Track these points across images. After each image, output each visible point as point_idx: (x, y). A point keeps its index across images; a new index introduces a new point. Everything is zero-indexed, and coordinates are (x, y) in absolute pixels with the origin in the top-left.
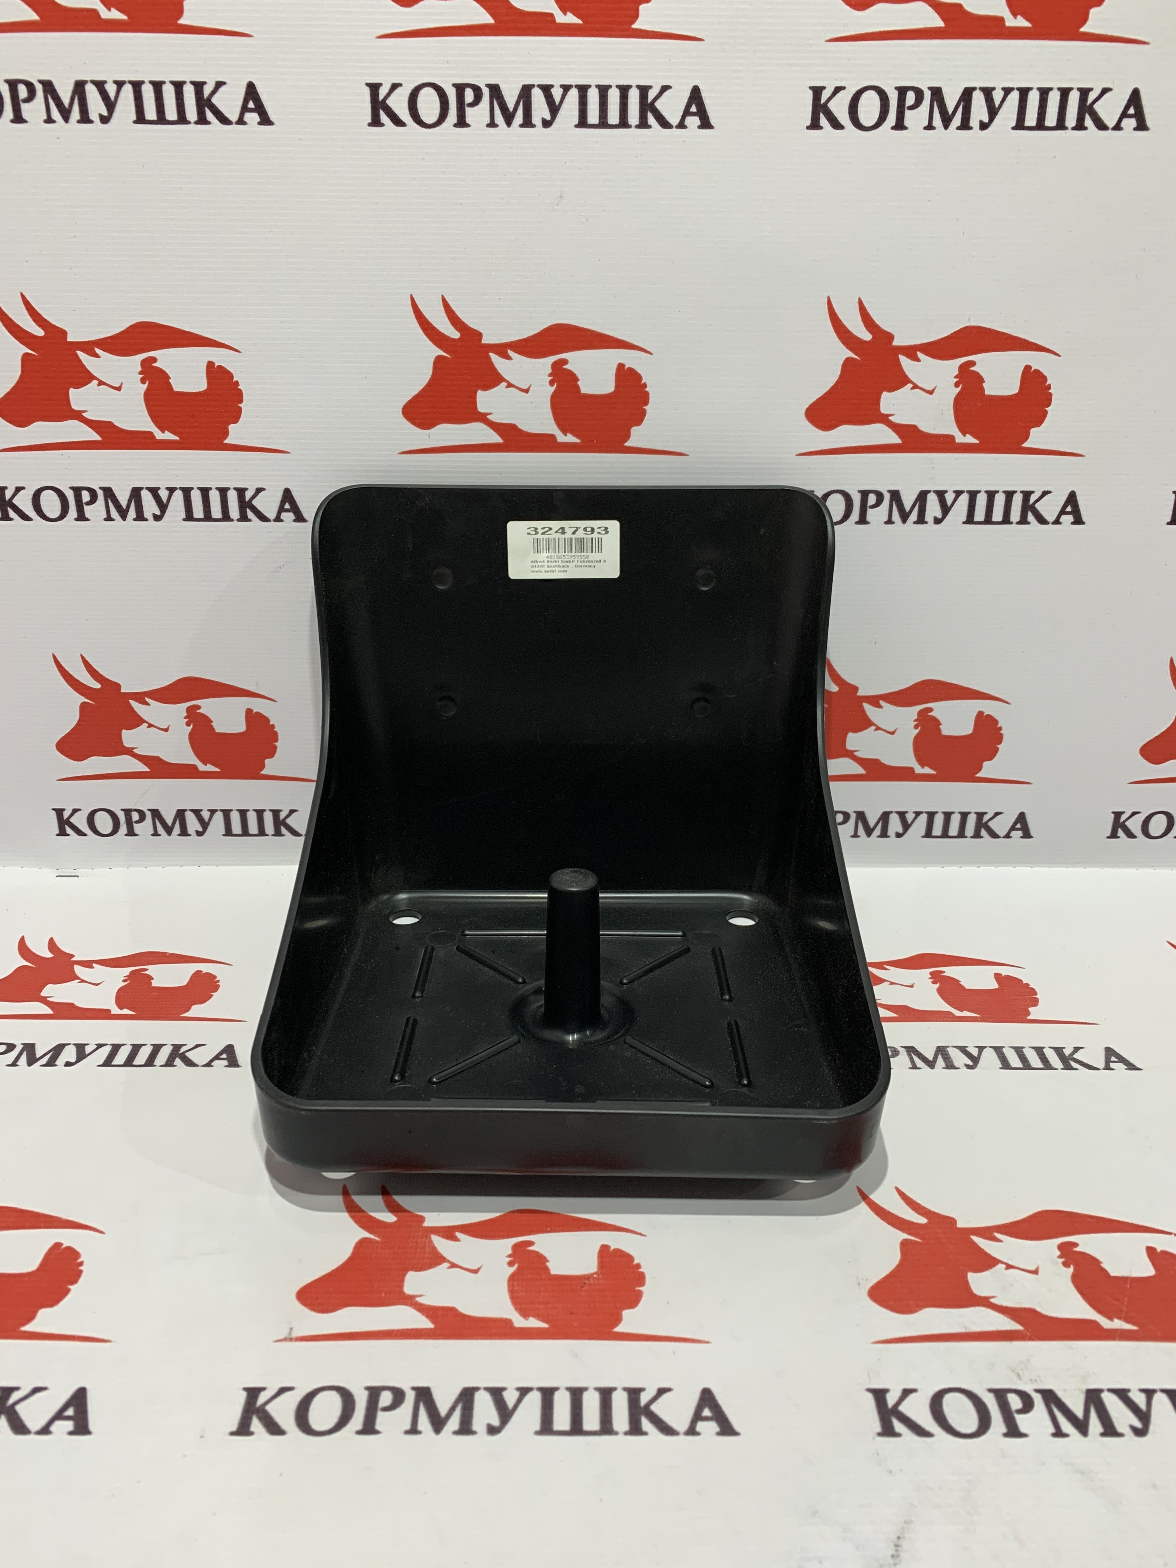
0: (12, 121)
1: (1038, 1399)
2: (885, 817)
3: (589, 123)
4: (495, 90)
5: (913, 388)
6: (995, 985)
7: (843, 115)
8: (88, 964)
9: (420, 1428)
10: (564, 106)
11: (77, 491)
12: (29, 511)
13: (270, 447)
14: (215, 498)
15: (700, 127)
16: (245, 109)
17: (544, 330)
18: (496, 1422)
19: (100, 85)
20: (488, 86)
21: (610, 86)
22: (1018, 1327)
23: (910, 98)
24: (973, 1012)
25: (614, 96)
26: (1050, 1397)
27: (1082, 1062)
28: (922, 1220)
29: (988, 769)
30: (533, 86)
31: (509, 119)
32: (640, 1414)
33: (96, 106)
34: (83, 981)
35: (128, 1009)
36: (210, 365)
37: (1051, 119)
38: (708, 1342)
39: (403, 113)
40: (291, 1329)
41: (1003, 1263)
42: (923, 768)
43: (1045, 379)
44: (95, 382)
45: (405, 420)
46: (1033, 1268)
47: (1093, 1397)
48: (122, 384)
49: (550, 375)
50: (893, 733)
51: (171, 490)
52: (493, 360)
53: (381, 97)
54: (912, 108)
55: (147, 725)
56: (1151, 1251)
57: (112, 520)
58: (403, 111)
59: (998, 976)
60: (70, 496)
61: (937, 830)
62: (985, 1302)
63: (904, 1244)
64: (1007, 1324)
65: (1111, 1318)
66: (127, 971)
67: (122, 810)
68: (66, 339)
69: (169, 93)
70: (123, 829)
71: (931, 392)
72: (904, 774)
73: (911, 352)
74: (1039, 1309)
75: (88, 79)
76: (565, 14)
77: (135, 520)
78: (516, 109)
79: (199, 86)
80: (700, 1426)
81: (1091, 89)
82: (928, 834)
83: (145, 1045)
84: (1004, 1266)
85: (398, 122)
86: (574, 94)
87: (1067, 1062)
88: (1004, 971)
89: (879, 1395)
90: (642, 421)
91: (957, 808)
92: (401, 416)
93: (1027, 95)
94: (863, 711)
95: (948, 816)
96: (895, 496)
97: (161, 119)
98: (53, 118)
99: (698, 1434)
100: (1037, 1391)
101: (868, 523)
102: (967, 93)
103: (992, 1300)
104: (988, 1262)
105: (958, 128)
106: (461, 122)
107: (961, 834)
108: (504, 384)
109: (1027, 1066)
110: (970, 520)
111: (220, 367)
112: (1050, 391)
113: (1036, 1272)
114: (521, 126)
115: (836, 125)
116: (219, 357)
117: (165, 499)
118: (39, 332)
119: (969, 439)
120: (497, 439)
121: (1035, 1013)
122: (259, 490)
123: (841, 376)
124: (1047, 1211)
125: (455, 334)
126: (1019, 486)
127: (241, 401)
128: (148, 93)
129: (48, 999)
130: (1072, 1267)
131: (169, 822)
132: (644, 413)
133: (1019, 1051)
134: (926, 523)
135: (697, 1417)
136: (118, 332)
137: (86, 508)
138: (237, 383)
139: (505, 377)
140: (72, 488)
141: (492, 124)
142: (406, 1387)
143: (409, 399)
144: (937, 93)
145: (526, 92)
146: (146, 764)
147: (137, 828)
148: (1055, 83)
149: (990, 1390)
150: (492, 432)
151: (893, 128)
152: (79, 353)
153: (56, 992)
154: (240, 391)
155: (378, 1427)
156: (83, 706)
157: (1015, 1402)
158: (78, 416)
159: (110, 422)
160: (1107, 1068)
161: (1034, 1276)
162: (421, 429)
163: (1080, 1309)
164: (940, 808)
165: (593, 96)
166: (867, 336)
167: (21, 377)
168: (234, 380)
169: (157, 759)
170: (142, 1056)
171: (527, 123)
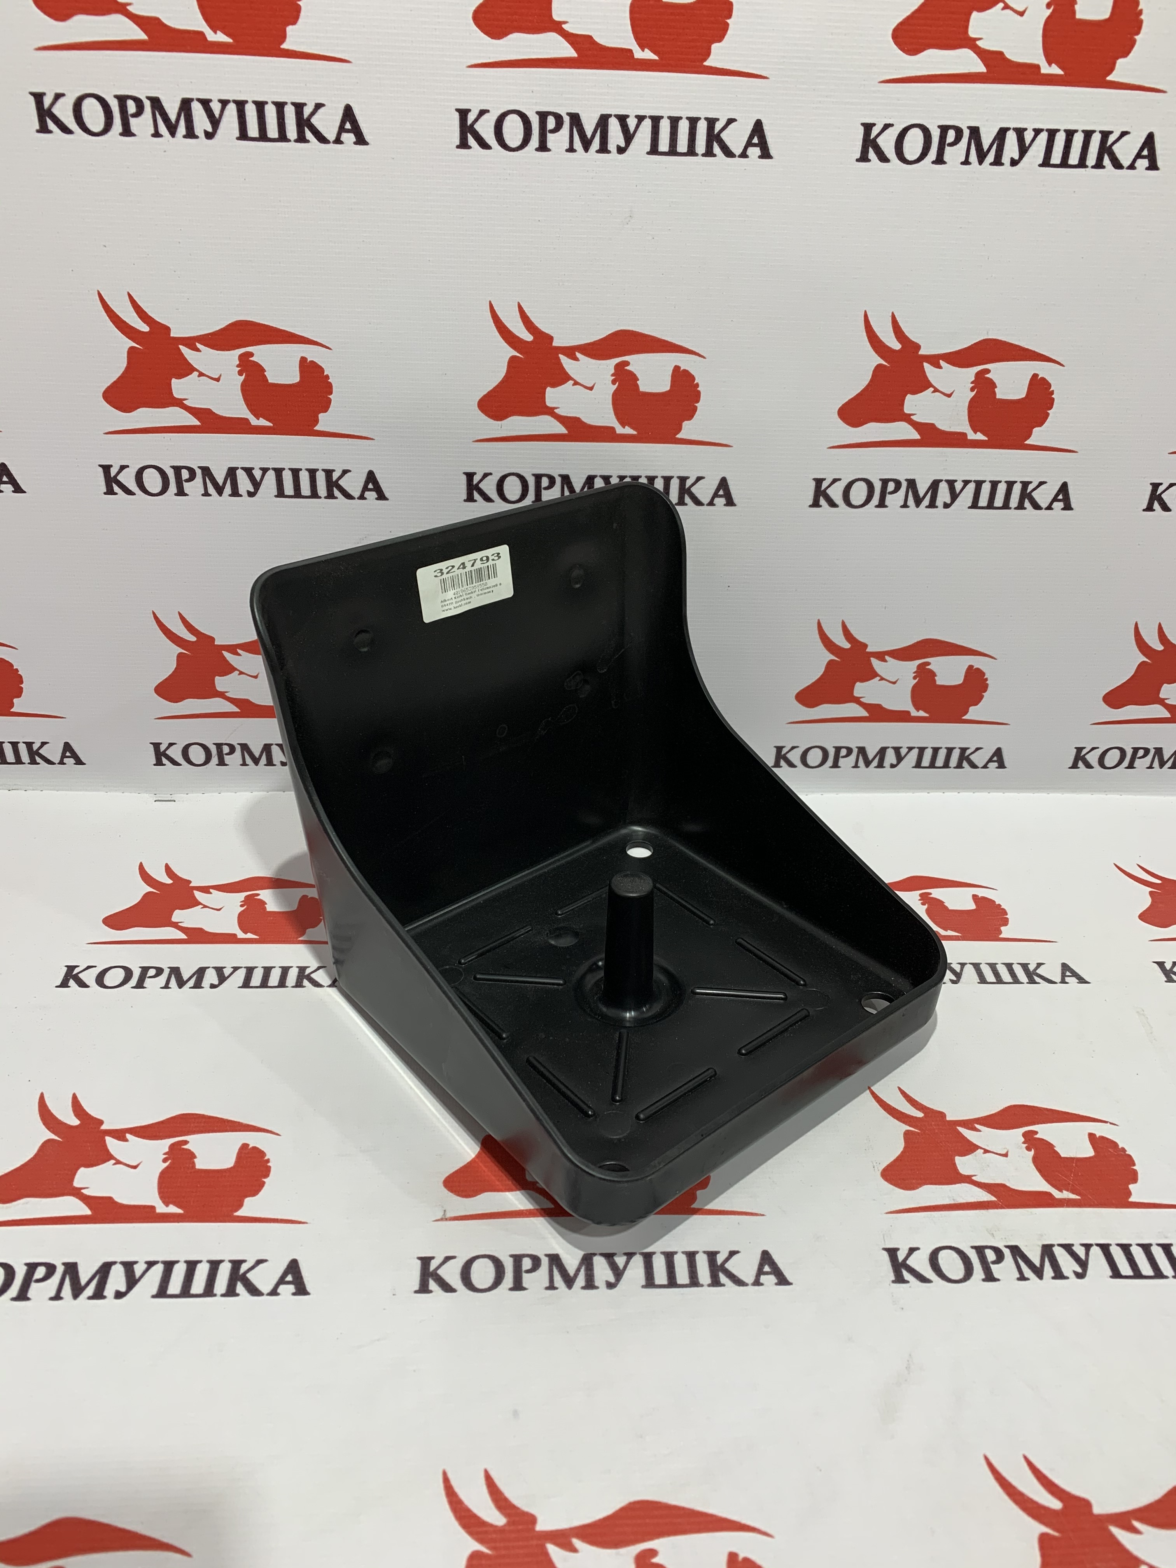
0: (121, 134)
1: (1007, 1252)
2: (882, 752)
3: (659, 150)
4: (575, 119)
5: (934, 392)
6: (972, 906)
7: (889, 150)
8: (206, 890)
9: (556, 1285)
10: (638, 135)
11: (177, 470)
12: (133, 486)
13: (356, 434)
14: (304, 477)
15: (760, 157)
16: (342, 129)
17: (609, 335)
18: (612, 1279)
19: (205, 103)
20: (568, 114)
21: (681, 118)
22: (994, 1199)
23: (951, 136)
24: (955, 931)
25: (684, 128)
26: (1016, 1251)
27: (1043, 976)
28: (920, 1115)
29: (973, 713)
30: (610, 116)
31: (587, 144)
32: (718, 1271)
33: (201, 123)
34: (205, 907)
35: (251, 933)
36: (303, 360)
37: (1074, 159)
38: (763, 1215)
39: (490, 138)
40: (445, 1211)
41: (981, 1148)
42: (918, 711)
43: (1049, 385)
44: (196, 374)
45: (480, 413)
46: (1004, 1152)
47: (1047, 1251)
48: (221, 375)
49: (612, 375)
50: (894, 683)
51: (265, 470)
52: (562, 361)
53: (469, 122)
54: (951, 145)
55: (238, 672)
56: (1091, 1136)
57: (210, 495)
58: (489, 136)
59: (975, 897)
60: (171, 474)
61: (926, 761)
62: (968, 1179)
63: (907, 1134)
64: (984, 1196)
65: (1061, 1191)
66: (242, 896)
67: (214, 744)
68: (170, 335)
69: (271, 112)
70: (215, 760)
71: (949, 396)
72: (902, 717)
73: (935, 360)
74: (1008, 1185)
75: (195, 97)
76: (643, 51)
77: (230, 495)
78: (593, 136)
79: (299, 107)
80: (763, 1279)
81: (1111, 132)
82: (918, 765)
83: (275, 967)
84: (983, 1151)
85: (484, 145)
86: (647, 124)
87: (1032, 976)
88: (981, 893)
89: (892, 1253)
90: (693, 417)
91: (944, 744)
92: (477, 408)
93: (1054, 136)
94: (871, 664)
95: (936, 750)
96: (912, 484)
97: (263, 137)
98: (160, 132)
99: (762, 1284)
100: (1007, 1247)
101: (886, 507)
102: (1002, 134)
103: (974, 1178)
104: (970, 1148)
105: (991, 164)
106: (543, 147)
107: (946, 765)
108: (571, 382)
109: (999, 980)
110: (975, 505)
111: (312, 362)
112: (1053, 396)
113: (1006, 1155)
114: (597, 152)
115: (883, 158)
116: (312, 353)
117: (258, 478)
118: (145, 328)
119: (980, 436)
120: (562, 430)
121: (1006, 931)
122: (345, 472)
123: (871, 381)
124: (1015, 1106)
125: (528, 337)
126: (1018, 477)
127: (331, 393)
128: (251, 112)
129: (180, 924)
130: (1033, 1150)
131: (257, 755)
132: (695, 409)
133: (993, 967)
134: (937, 507)
135: (760, 1272)
136: (218, 329)
137: (185, 485)
138: (327, 377)
139: (572, 376)
140: (173, 467)
141: (571, 149)
142: (540, 1254)
143: (485, 393)
144: (975, 132)
145: (603, 121)
146: (236, 706)
147: (227, 759)
148: (1081, 126)
149: (972, 1247)
150: (558, 424)
151: (933, 162)
152: (181, 347)
153: (184, 917)
154: (330, 383)
155: (524, 1285)
156: (180, 656)
157: (991, 1256)
158: (179, 403)
159: (209, 409)
160: (1063, 981)
161: (1005, 1158)
162: (494, 420)
163: (1038, 1183)
164: (930, 744)
165: (665, 127)
166: (896, 346)
167: (127, 368)
168: (325, 374)
169: (247, 701)
170: (274, 979)
171: (604, 149)
